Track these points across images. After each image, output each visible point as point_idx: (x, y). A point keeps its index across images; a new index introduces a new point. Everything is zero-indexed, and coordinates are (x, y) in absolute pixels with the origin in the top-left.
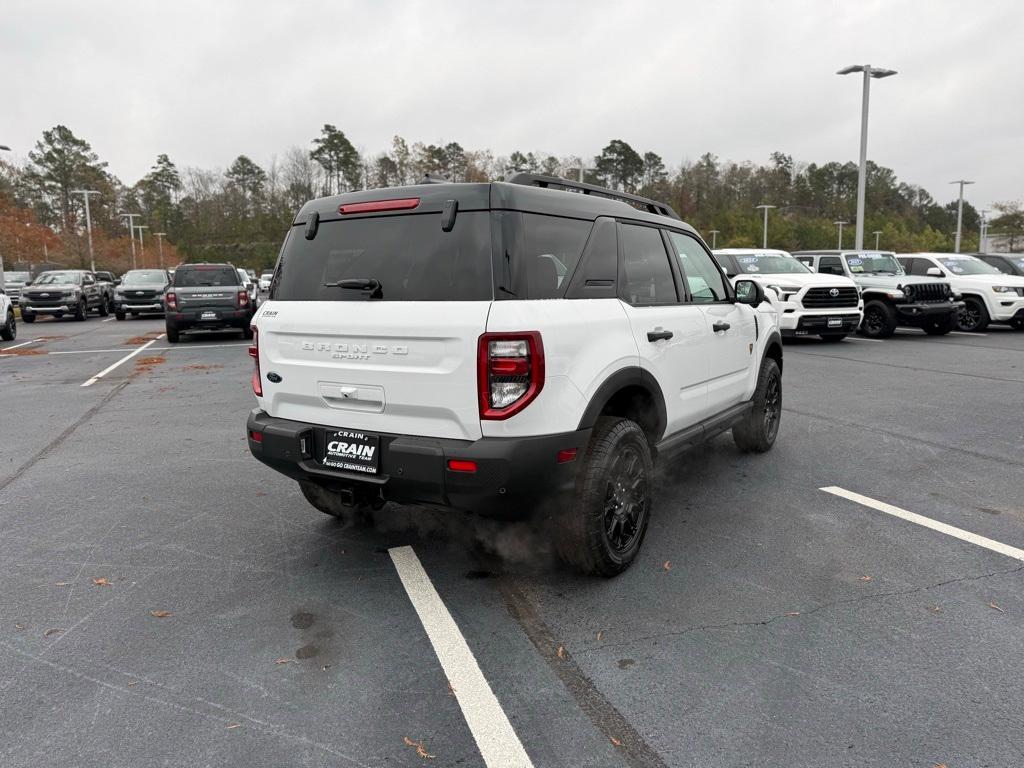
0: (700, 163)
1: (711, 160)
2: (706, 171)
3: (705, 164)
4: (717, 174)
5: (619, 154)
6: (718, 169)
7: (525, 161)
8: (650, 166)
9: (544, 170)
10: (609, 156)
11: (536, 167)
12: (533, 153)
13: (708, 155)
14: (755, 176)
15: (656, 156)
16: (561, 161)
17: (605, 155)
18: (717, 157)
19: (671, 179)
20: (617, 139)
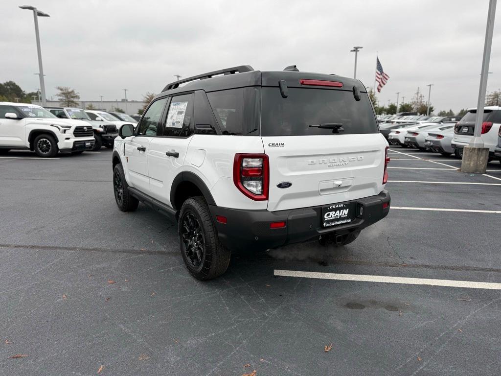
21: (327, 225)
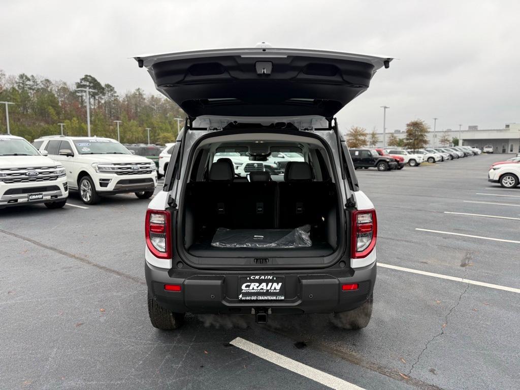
0: (135, 93)
1: (141, 91)
2: (139, 97)
3: (137, 93)
4: (144, 99)
5: (90, 83)
6: (144, 97)
7: (29, 80)
8: (108, 91)
9: (42, 86)
10: (84, 83)
11: (37, 84)
12: (35, 75)
13: (139, 89)
14: (164, 102)
15: (111, 87)
16: (53, 83)
17: (81, 82)
18: (143, 91)
19: (121, 99)
20: (88, 74)
21: (243, 298)
